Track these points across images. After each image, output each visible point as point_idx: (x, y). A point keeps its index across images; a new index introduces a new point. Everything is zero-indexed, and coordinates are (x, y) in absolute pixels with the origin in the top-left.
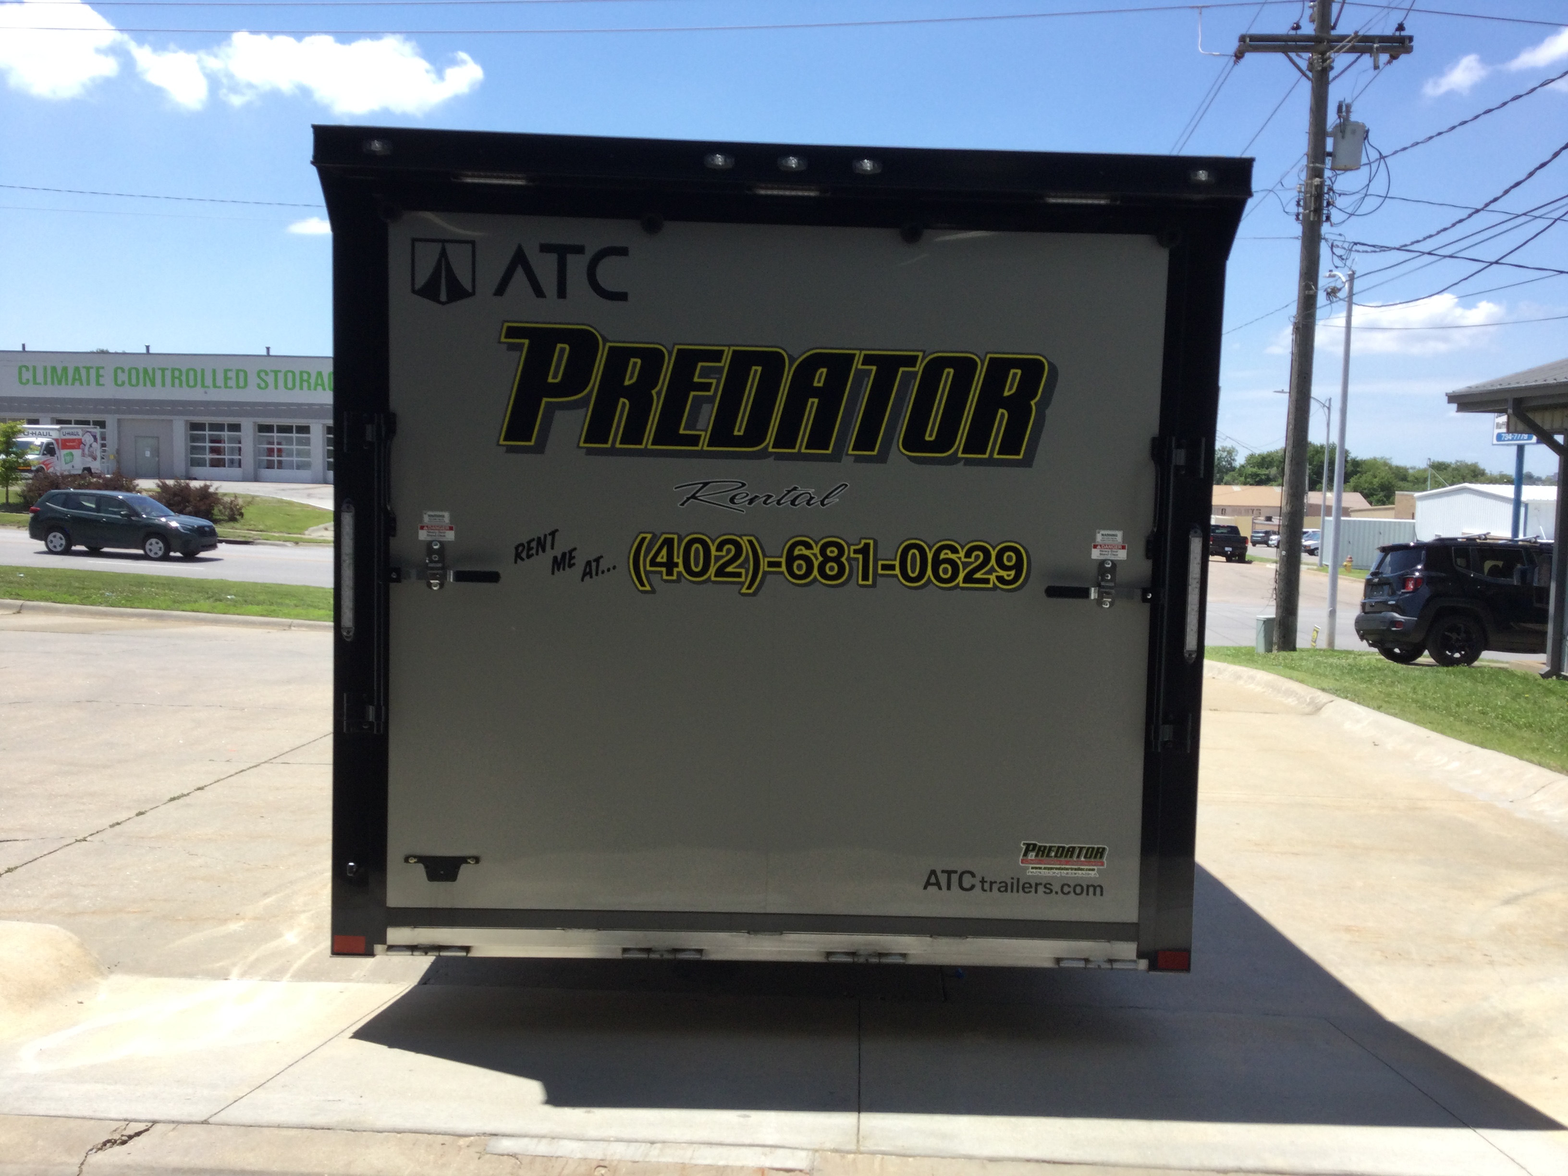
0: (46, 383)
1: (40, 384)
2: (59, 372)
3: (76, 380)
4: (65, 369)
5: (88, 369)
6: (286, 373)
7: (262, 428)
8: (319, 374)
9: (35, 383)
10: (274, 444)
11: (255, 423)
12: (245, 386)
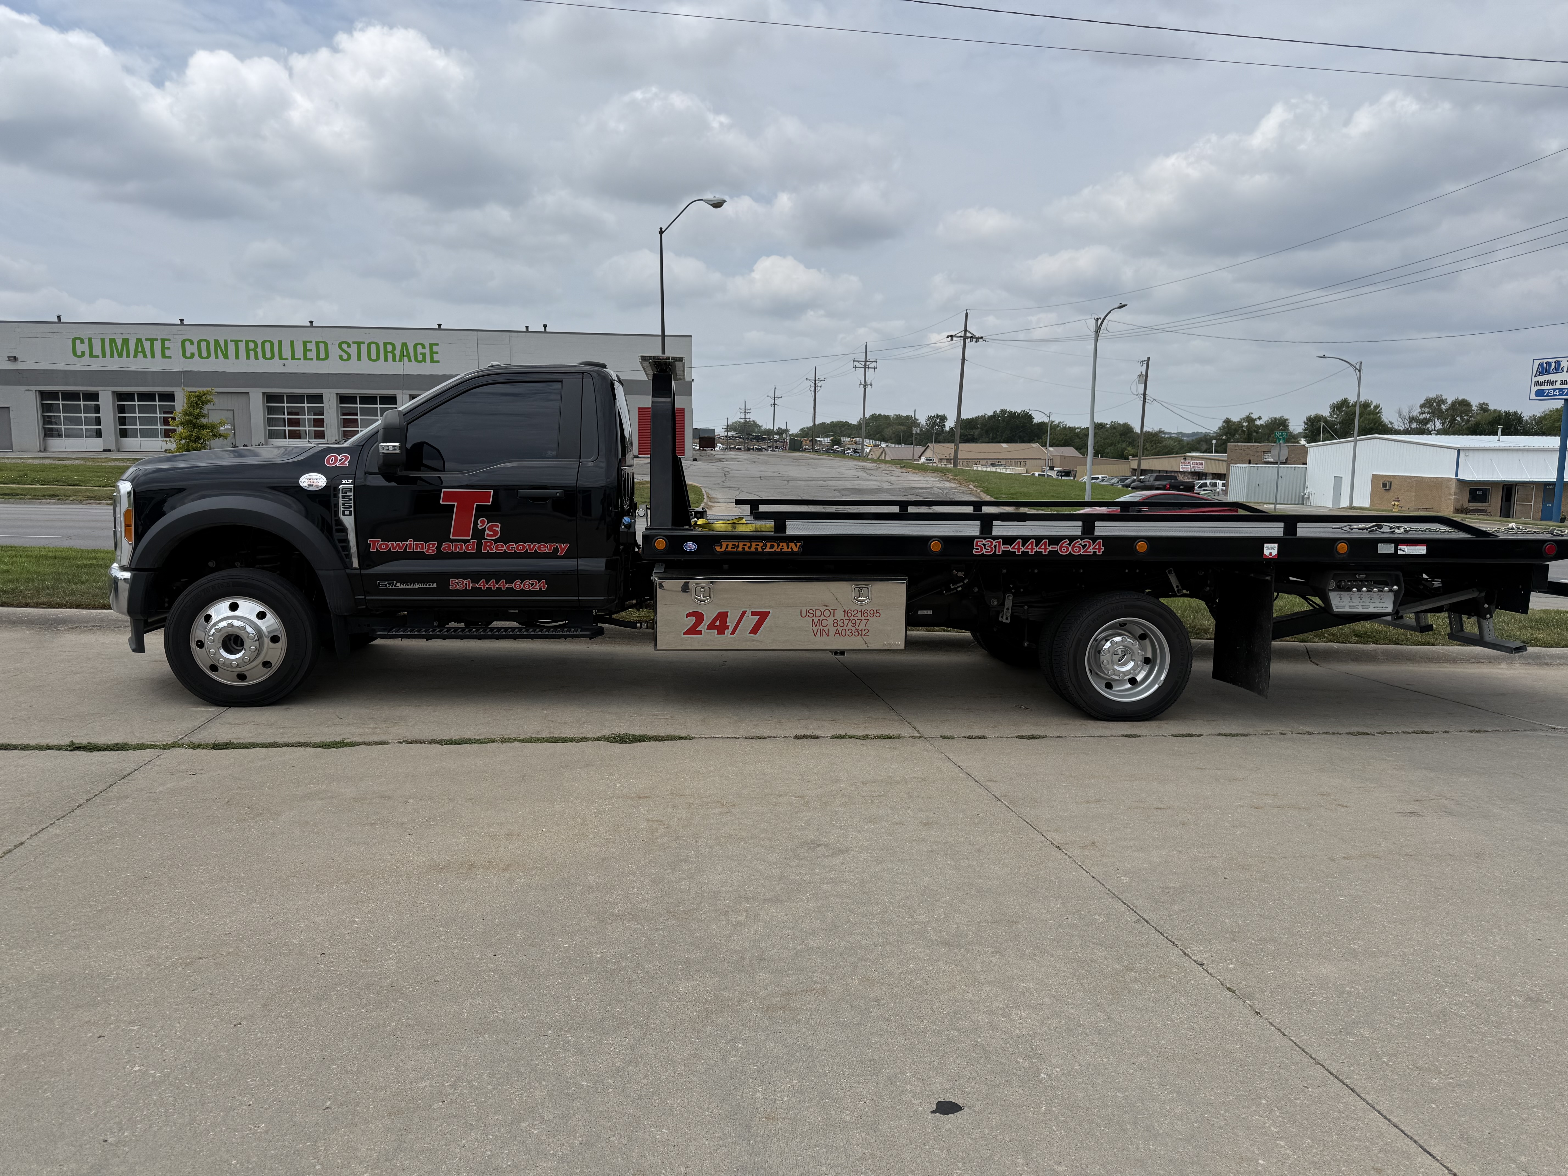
0: (104, 355)
1: (98, 357)
2: (119, 343)
3: (140, 352)
4: (126, 341)
5: (152, 341)
6: (369, 345)
7: (344, 399)
8: (405, 345)
9: (91, 355)
10: (357, 416)
11: (337, 394)
12: (327, 357)
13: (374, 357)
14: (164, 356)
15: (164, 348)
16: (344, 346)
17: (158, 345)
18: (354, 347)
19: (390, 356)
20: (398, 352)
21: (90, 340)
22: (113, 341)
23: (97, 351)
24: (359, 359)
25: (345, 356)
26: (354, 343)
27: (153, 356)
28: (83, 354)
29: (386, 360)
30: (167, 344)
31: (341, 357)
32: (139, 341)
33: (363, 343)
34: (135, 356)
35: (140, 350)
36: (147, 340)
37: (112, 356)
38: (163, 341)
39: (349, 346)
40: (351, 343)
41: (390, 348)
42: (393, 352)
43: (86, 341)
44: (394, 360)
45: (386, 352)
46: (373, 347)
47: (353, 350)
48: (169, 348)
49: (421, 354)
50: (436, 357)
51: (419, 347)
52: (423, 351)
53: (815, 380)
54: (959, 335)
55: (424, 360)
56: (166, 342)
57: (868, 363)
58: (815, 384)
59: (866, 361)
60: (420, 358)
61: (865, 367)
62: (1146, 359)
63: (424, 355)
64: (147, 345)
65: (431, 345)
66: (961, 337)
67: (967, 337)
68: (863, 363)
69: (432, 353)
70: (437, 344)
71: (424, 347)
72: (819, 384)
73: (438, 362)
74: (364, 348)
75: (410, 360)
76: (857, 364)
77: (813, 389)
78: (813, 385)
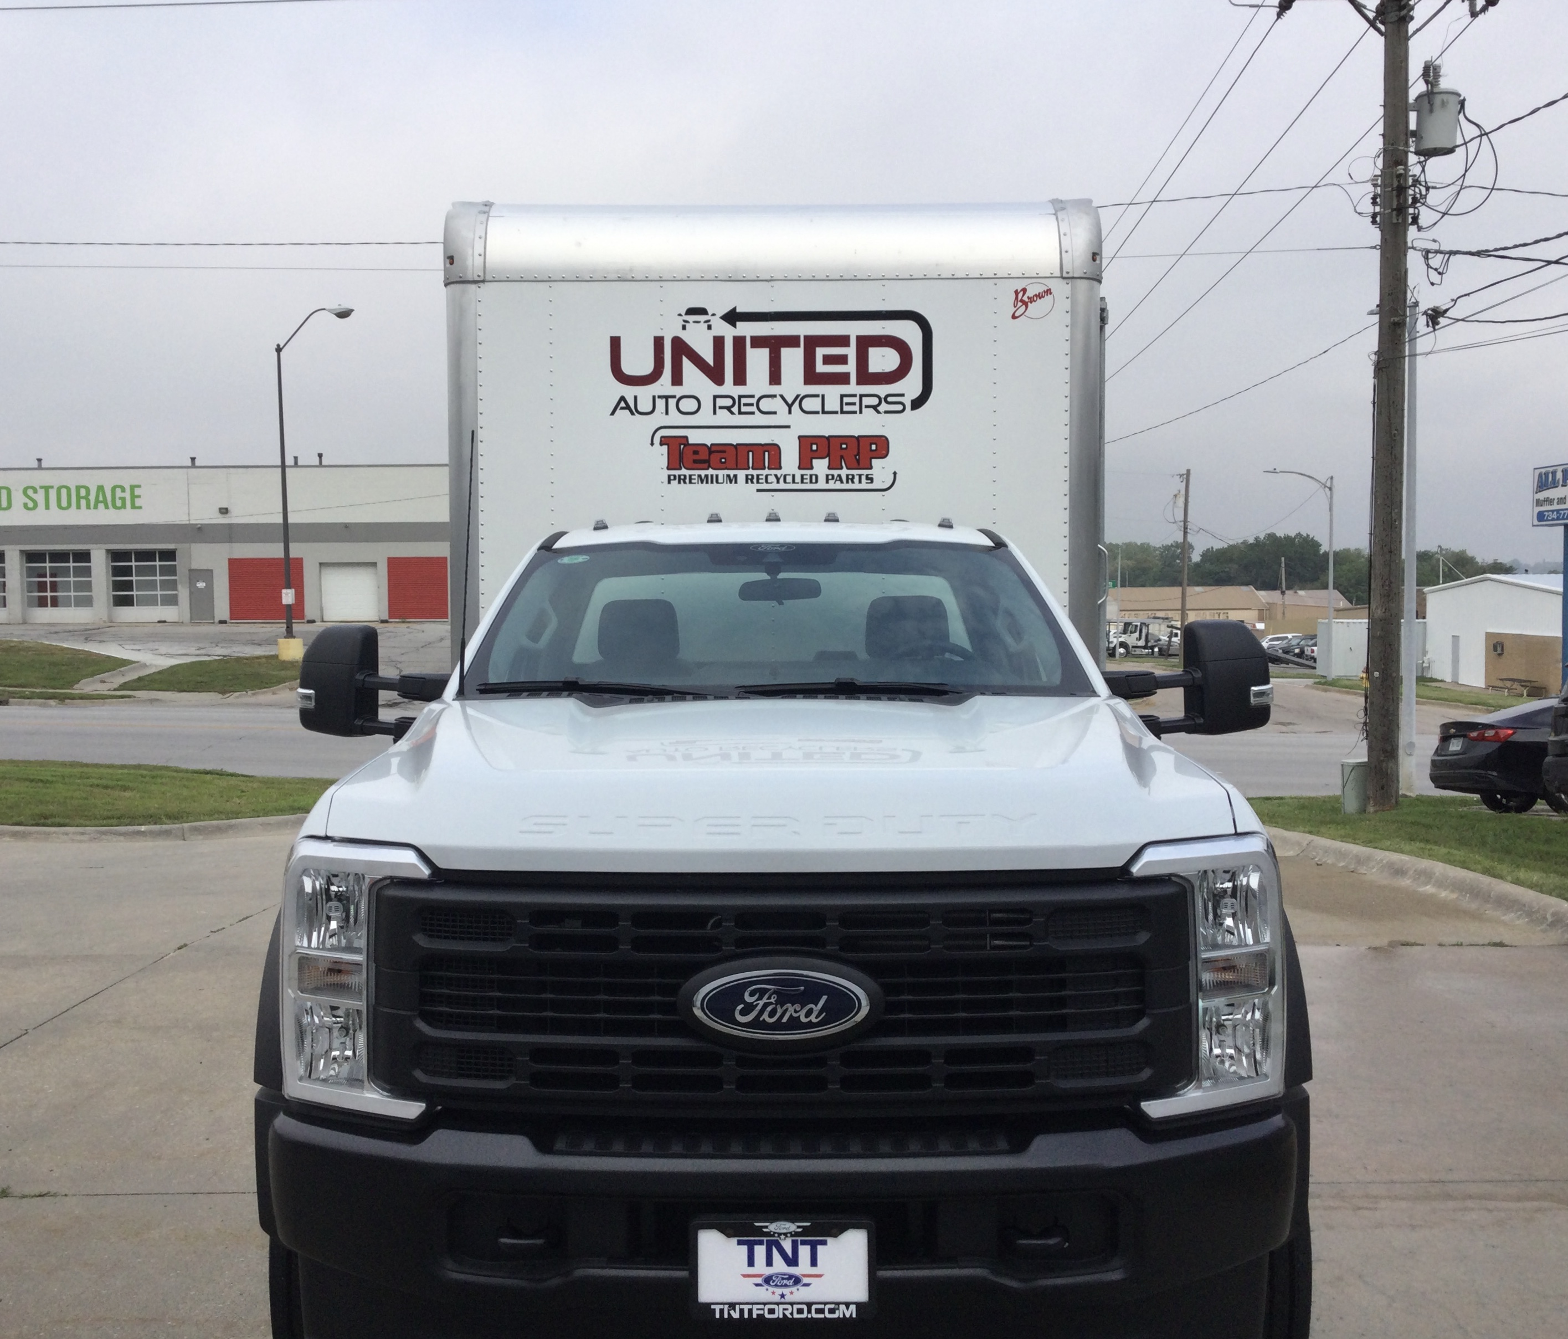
6: (59, 489)
7: (32, 557)
8: (101, 488)
10: (46, 577)
11: (22, 552)
12: (9, 506)
13: (64, 504)
16: (30, 492)
18: (41, 493)
19: (83, 502)
20: (92, 498)
24: (47, 507)
25: (31, 505)
26: (41, 487)
29: (79, 507)
31: (26, 506)
33: (52, 487)
39: (35, 491)
40: (38, 488)
41: (83, 492)
42: (87, 498)
44: (88, 507)
45: (79, 498)
46: (64, 491)
47: (40, 497)
49: (120, 498)
50: (138, 502)
51: (118, 491)
52: (122, 495)
55: (124, 506)
60: (119, 503)
62: (1185, 472)
63: (123, 499)
65: (133, 488)
69: (134, 497)
70: (139, 486)
71: (123, 490)
73: (140, 508)
74: (53, 494)
75: (107, 507)
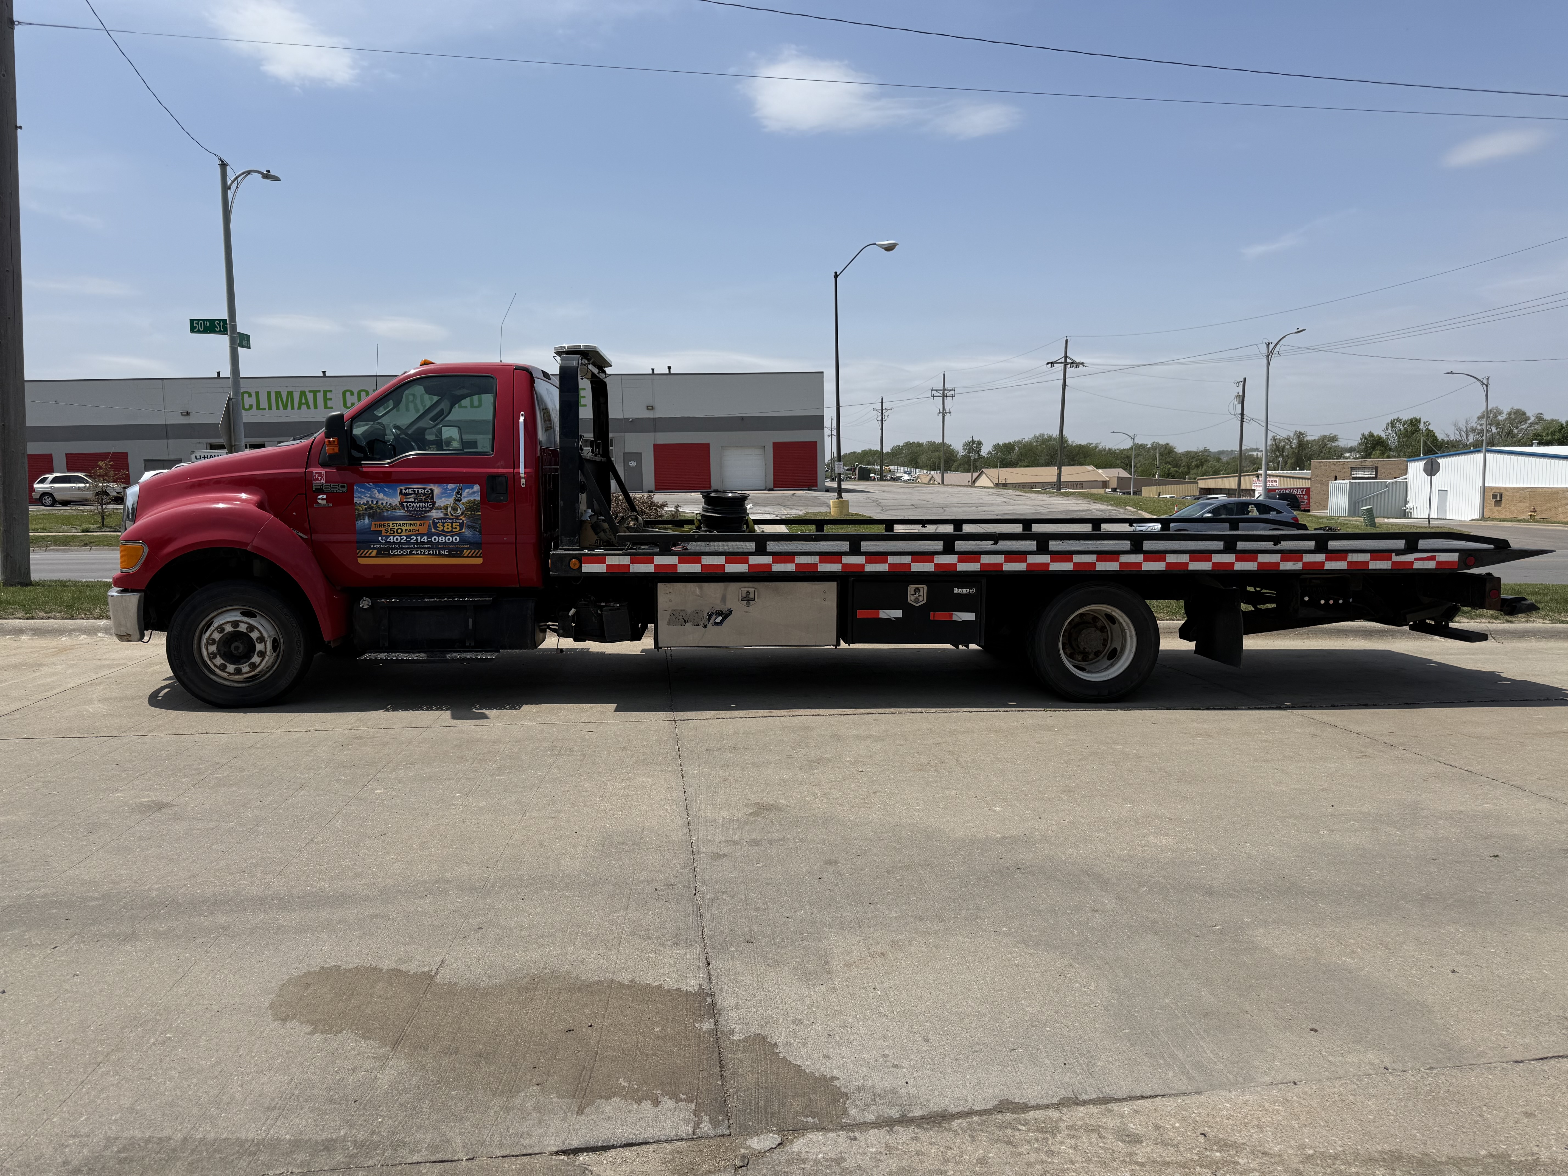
0: (270, 408)
1: (265, 409)
2: (284, 396)
3: (304, 404)
4: (290, 394)
5: (315, 393)
9: (258, 408)
14: (326, 407)
15: (326, 400)
17: (320, 396)
21: (257, 393)
22: (278, 394)
23: (264, 403)
27: (316, 407)
28: (251, 407)
30: (329, 395)
32: (303, 393)
34: (299, 408)
35: (303, 402)
36: (310, 392)
37: (278, 408)
38: (325, 392)
43: (254, 395)
48: (331, 399)
53: (882, 410)
54: (1060, 361)
56: (328, 394)
57: (946, 392)
58: (882, 414)
59: (944, 390)
61: (944, 396)
62: (1242, 381)
64: (310, 397)
66: (1062, 363)
67: (1068, 363)
68: (941, 392)
72: (886, 413)
76: (934, 392)
77: (880, 418)
78: (880, 414)
